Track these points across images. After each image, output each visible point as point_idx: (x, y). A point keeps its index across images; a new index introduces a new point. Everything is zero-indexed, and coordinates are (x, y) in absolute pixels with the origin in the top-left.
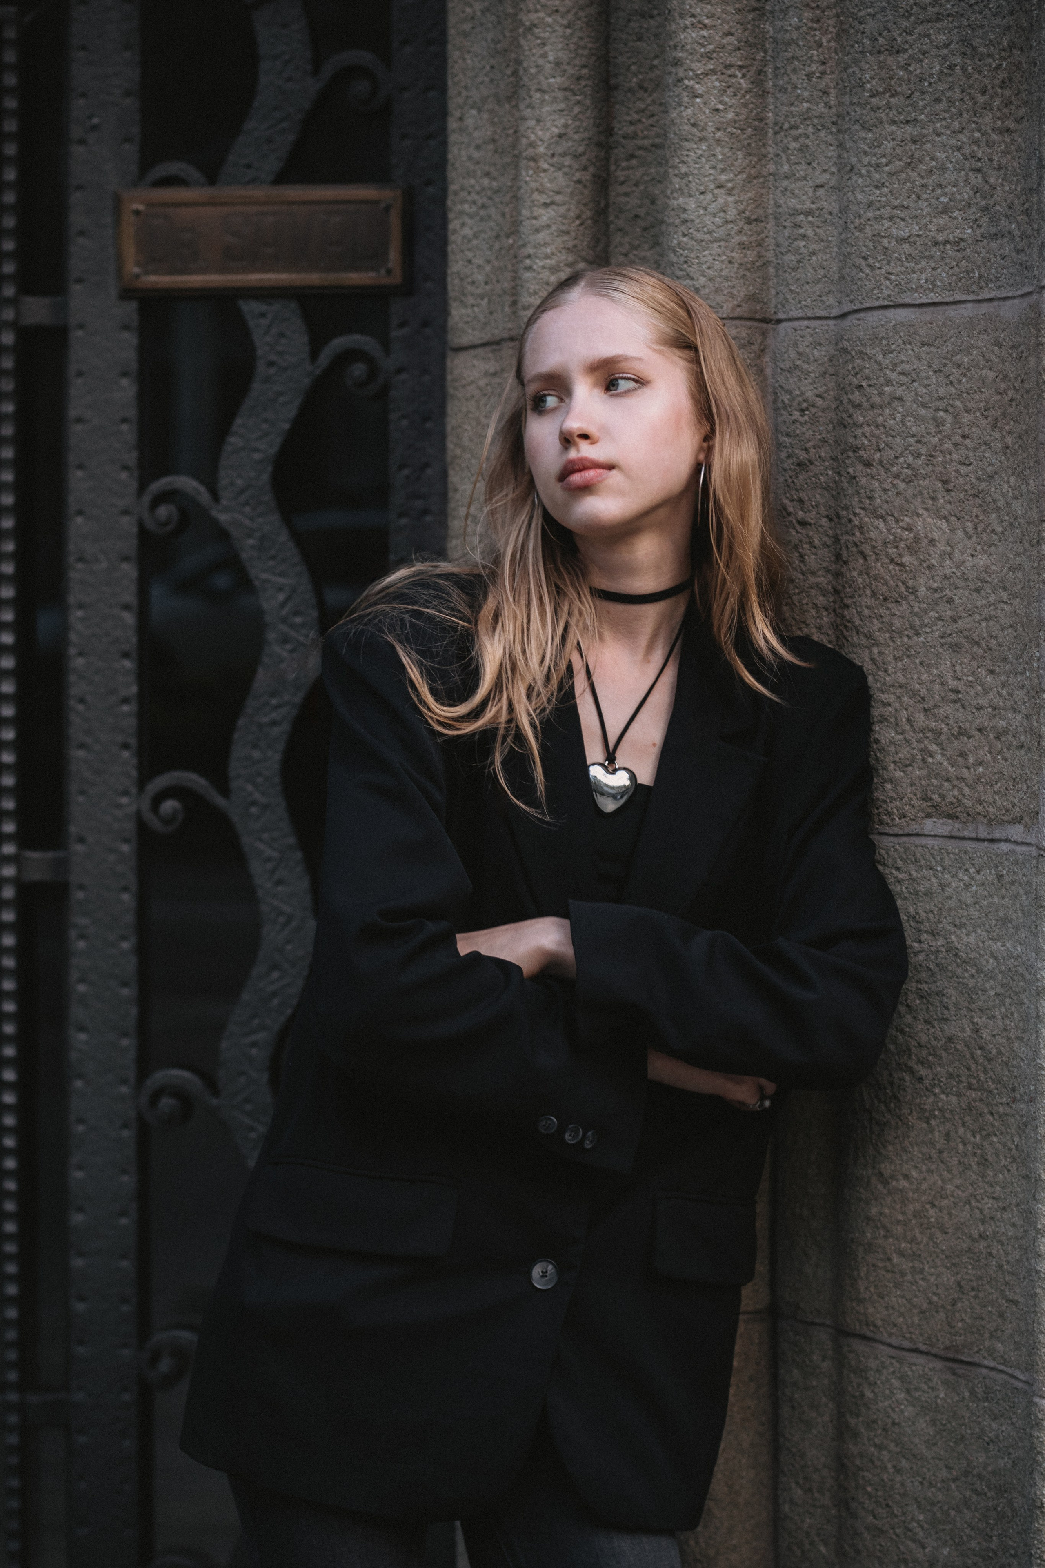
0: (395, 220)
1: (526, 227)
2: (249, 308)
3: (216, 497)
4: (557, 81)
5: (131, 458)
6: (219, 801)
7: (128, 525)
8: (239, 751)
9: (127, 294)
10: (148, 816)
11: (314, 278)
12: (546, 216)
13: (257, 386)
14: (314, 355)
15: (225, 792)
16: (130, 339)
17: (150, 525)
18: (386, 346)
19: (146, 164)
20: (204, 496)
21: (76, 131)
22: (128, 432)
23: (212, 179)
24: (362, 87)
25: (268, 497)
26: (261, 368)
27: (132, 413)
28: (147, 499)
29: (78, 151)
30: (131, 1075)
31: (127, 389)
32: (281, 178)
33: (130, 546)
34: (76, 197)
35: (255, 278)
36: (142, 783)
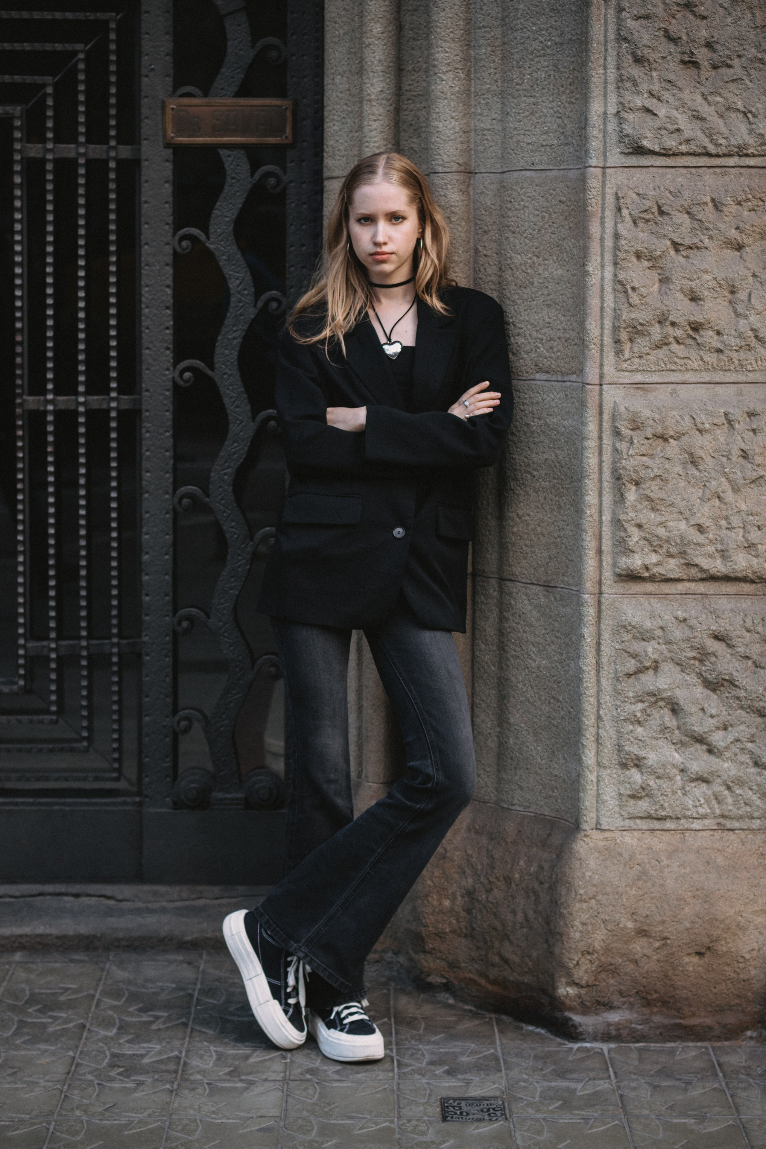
0: (289, 114)
1: (366, 129)
2: (223, 152)
3: (208, 238)
4: (379, 68)
5: (170, 219)
6: (210, 373)
7: (169, 249)
8: (218, 351)
9: (168, 145)
10: (178, 379)
11: (253, 140)
12: (375, 125)
13: (226, 188)
14: (252, 175)
15: (212, 368)
16: (169, 166)
17: (178, 250)
18: (284, 169)
19: (175, 88)
20: (203, 237)
21: (144, 71)
22: (169, 208)
23: (206, 95)
24: (274, 54)
25: (232, 238)
26: (228, 180)
27: (170, 199)
28: (177, 238)
29: (145, 80)
31: (168, 189)
32: (237, 94)
33: (170, 259)
34: (144, 101)
35: (226, 139)
36: (175, 365)
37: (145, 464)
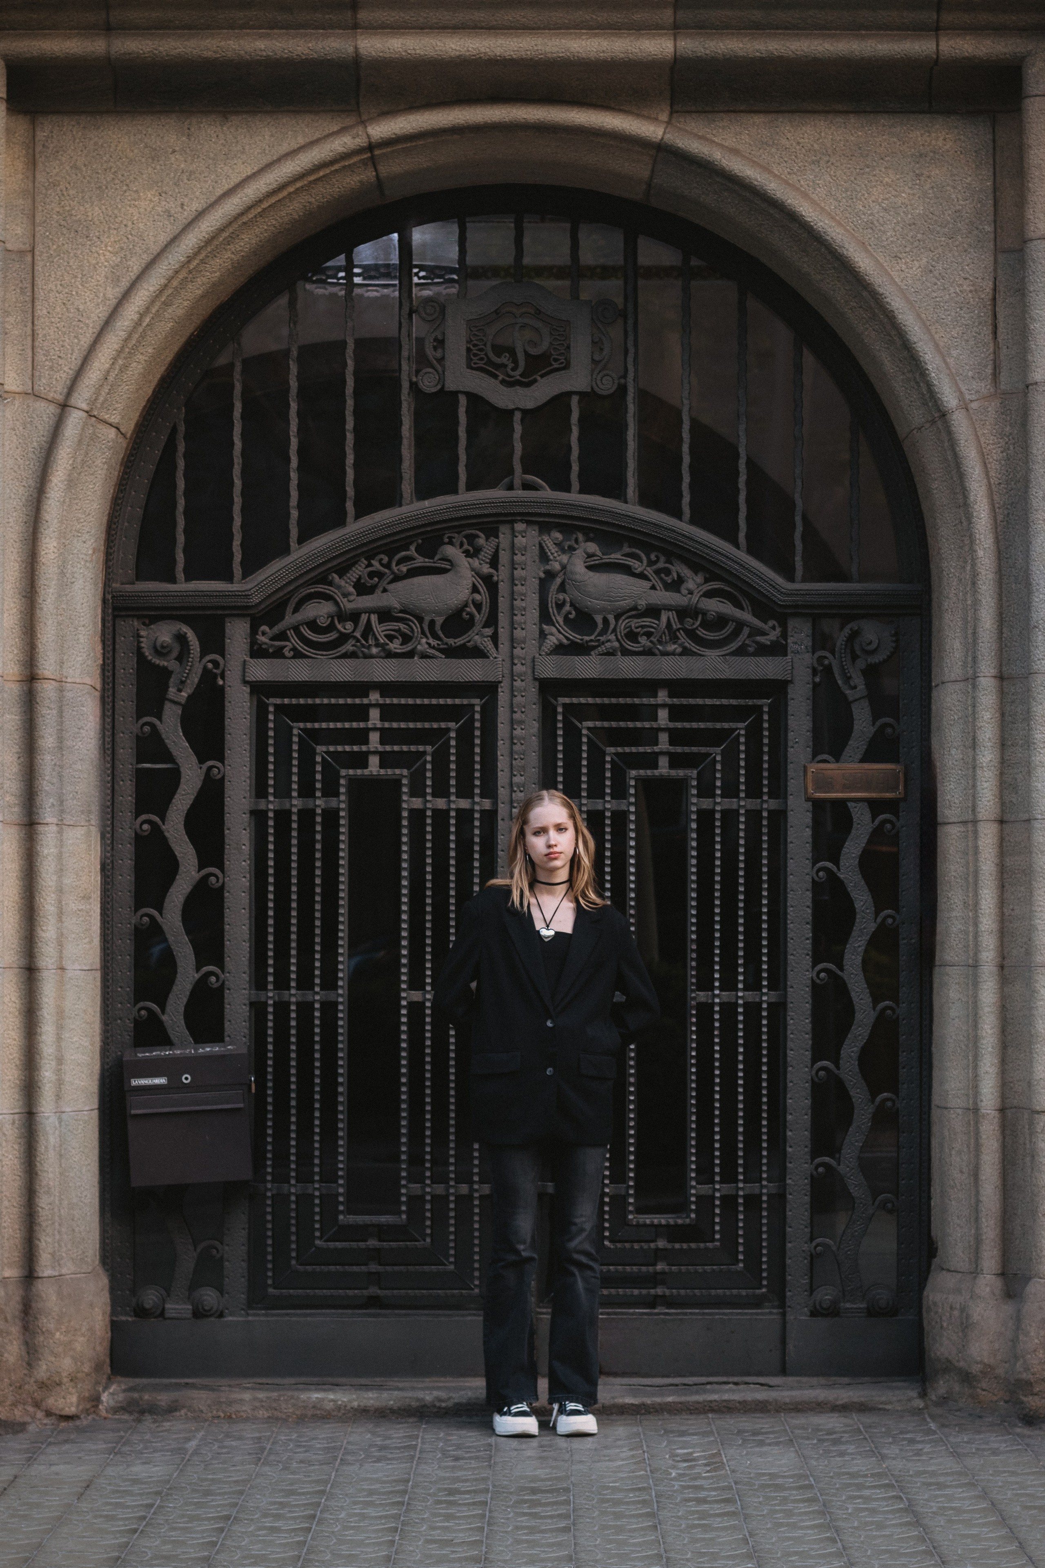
0: (901, 775)
1: (979, 788)
2: (849, 804)
3: (839, 869)
4: (989, 744)
5: (810, 856)
6: (840, 973)
7: (808, 879)
8: (847, 956)
9: (808, 799)
10: (815, 978)
11: (874, 795)
12: (986, 785)
13: (853, 831)
14: (873, 821)
15: (842, 970)
16: (810, 815)
17: (816, 879)
18: (898, 817)
19: (814, 757)
20: (835, 869)
21: (790, 744)
22: (809, 847)
23: (837, 761)
24: (889, 730)
25: (857, 869)
26: (855, 825)
27: (810, 840)
28: (815, 869)
29: (790, 750)
30: (809, 1065)
31: (808, 832)
32: (862, 761)
33: (810, 886)
34: (790, 766)
35: (853, 795)
36: (813, 967)
37: (790, 1044)
